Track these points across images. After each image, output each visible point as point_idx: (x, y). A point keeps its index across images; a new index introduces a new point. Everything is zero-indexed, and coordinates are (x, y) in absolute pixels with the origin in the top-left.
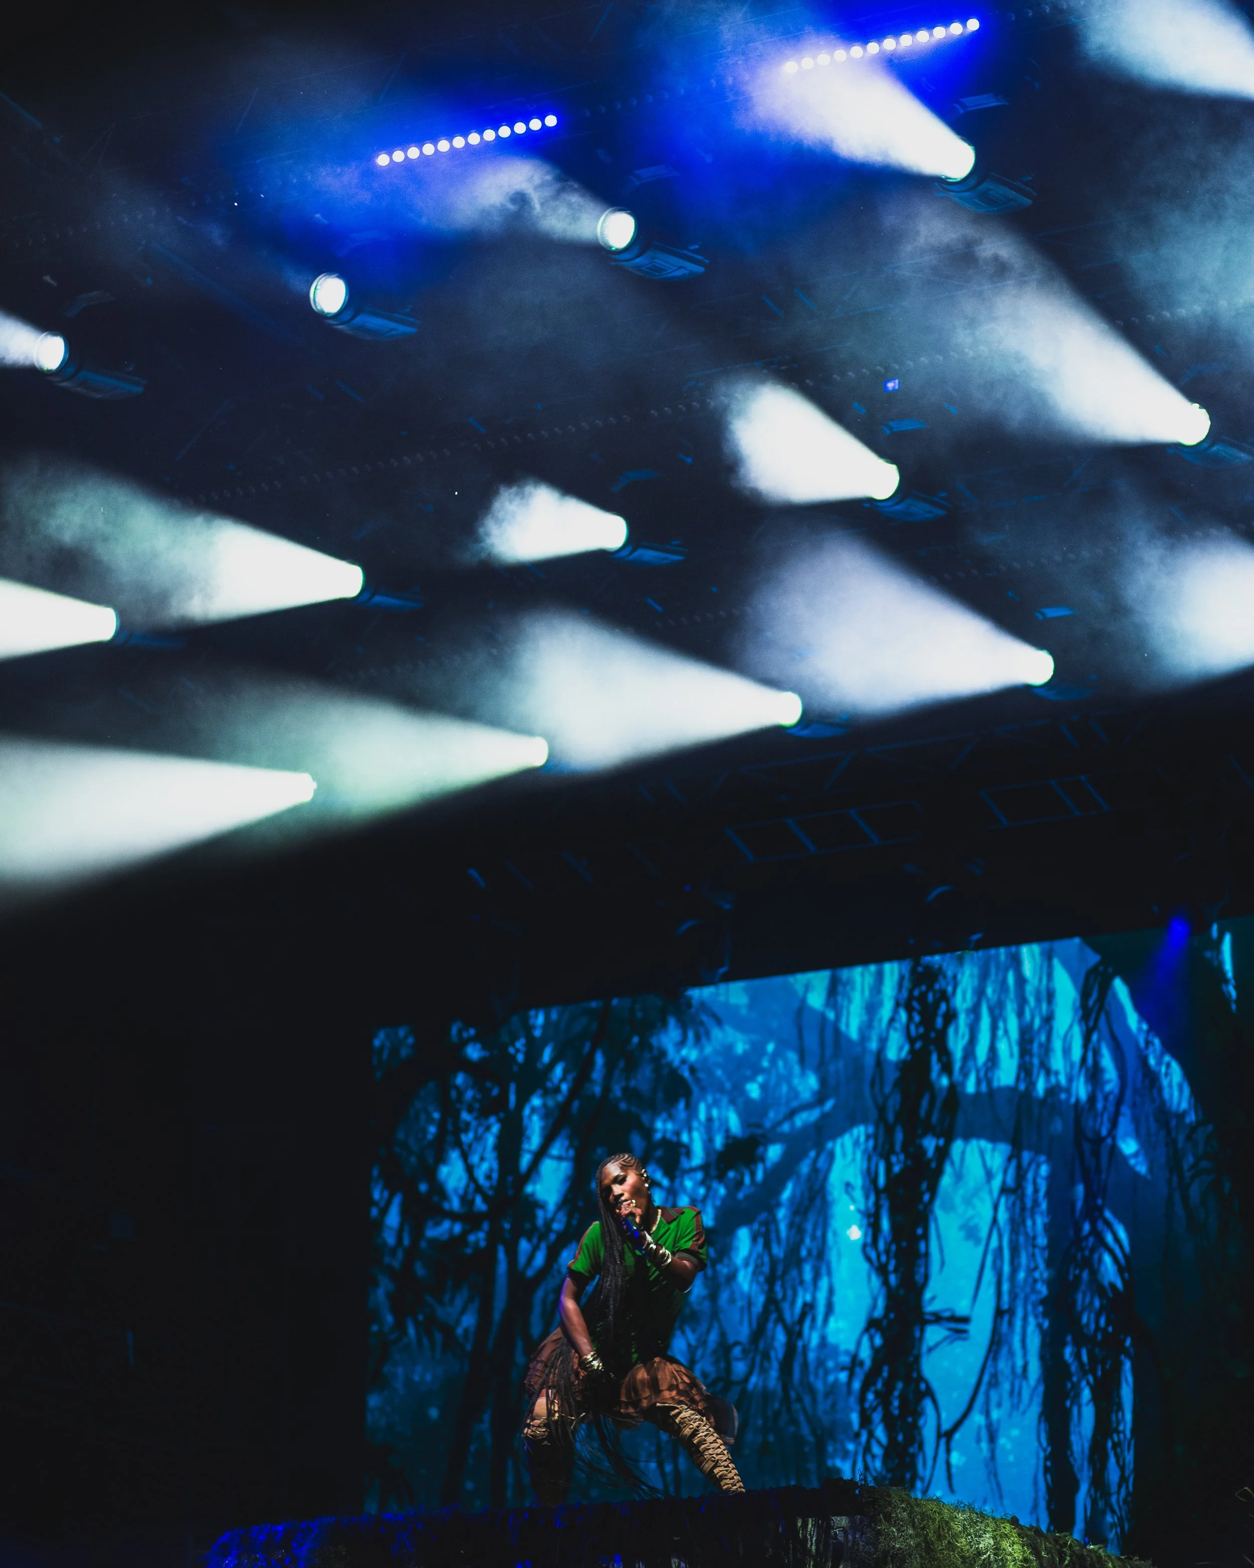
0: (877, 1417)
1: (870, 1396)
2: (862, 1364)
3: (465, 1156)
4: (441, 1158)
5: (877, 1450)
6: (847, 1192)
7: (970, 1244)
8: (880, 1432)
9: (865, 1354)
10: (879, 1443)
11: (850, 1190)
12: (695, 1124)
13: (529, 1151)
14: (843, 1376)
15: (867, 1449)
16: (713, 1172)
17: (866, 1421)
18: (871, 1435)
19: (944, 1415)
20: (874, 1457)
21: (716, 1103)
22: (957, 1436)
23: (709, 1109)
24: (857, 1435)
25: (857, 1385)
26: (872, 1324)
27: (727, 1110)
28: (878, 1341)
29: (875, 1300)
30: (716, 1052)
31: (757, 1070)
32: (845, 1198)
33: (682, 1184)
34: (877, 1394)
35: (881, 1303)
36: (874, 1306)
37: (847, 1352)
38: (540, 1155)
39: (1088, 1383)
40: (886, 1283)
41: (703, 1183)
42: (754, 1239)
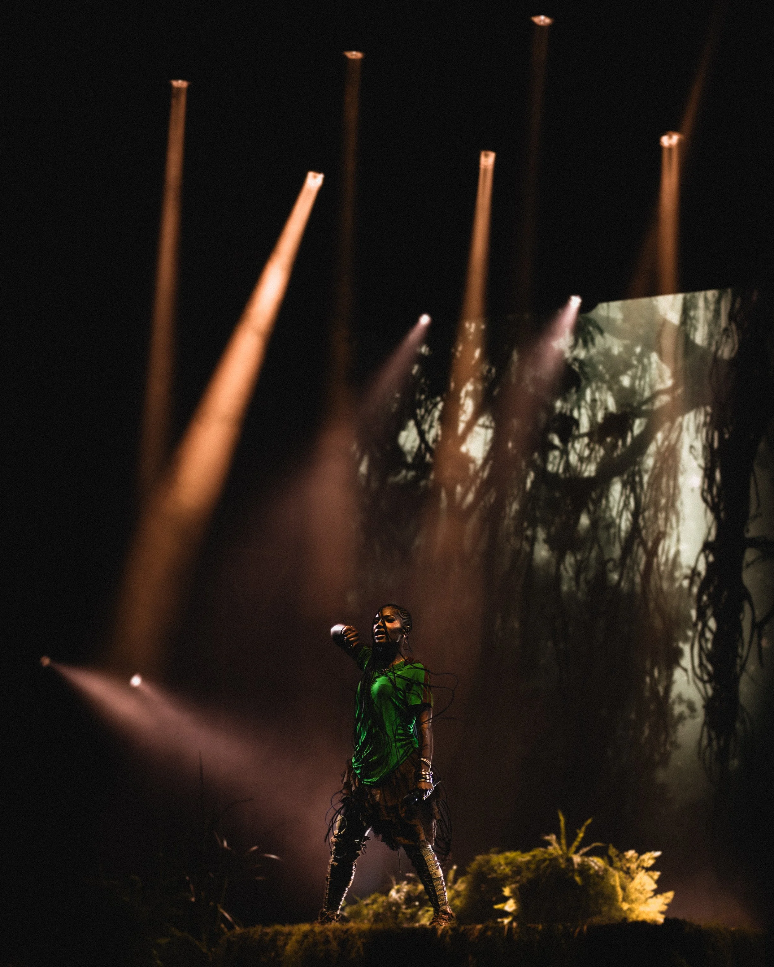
0: (709, 612)
1: (705, 598)
2: (699, 574)
3: (418, 425)
4: (402, 427)
5: (708, 635)
6: (691, 452)
8: (712, 623)
9: (702, 567)
10: (710, 630)
11: (693, 451)
12: (583, 404)
13: (463, 421)
14: (686, 583)
15: (702, 635)
16: (595, 438)
17: (702, 616)
18: (705, 625)
19: (757, 613)
20: (707, 640)
21: (598, 389)
22: (766, 627)
23: (593, 393)
24: (695, 625)
25: (695, 590)
26: (707, 547)
27: (606, 394)
28: (711, 558)
29: (710, 529)
30: (599, 353)
31: (628, 366)
32: (691, 457)
33: (573, 446)
34: (709, 596)
35: (713, 532)
36: (709, 534)
37: (688, 567)
38: (471, 423)
40: (717, 517)
41: (588, 445)
42: (624, 486)
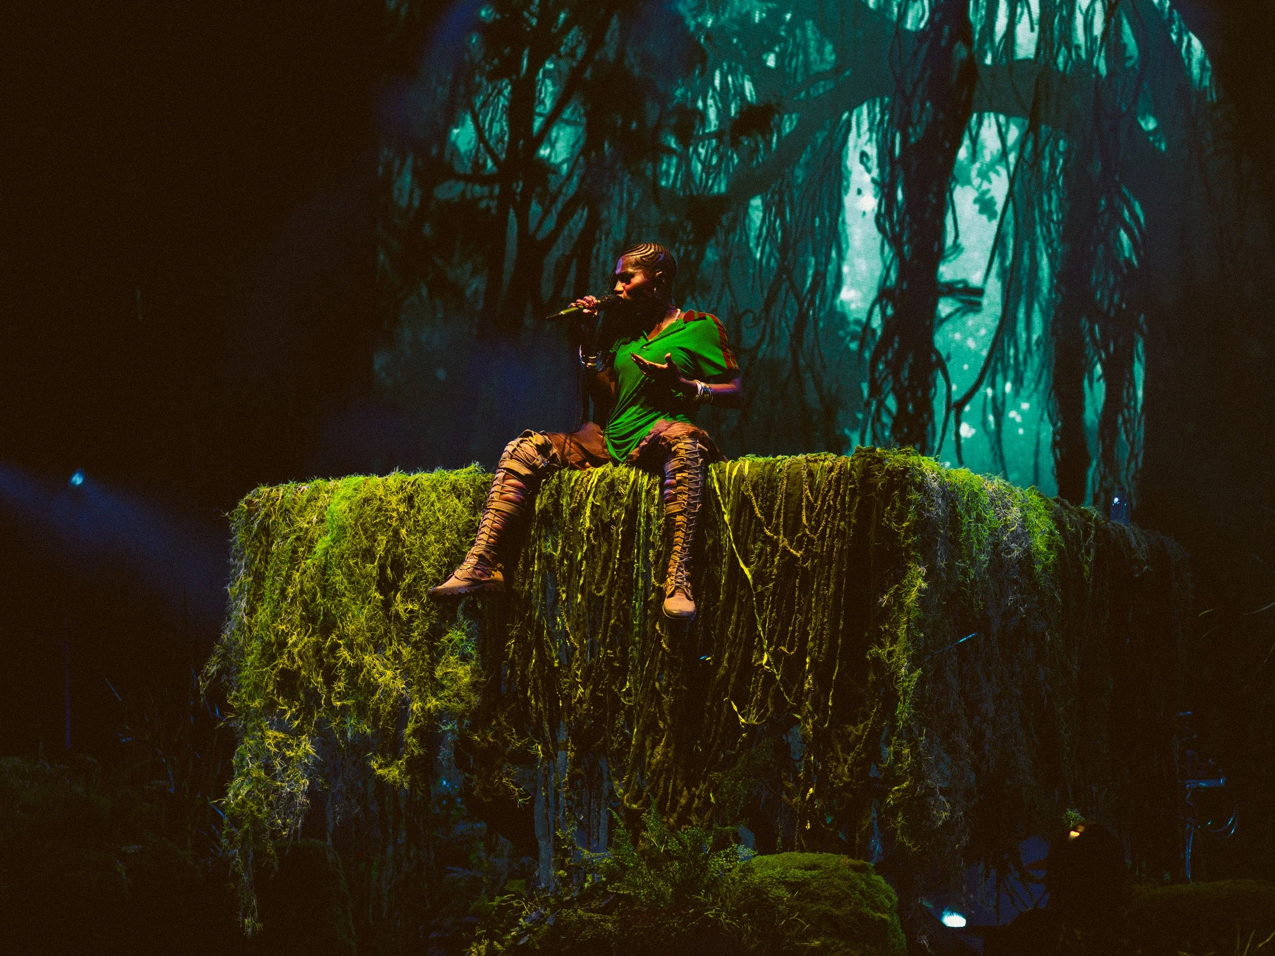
0: (888, 386)
1: (881, 367)
2: (874, 331)
3: (475, 119)
4: (453, 120)
5: (886, 419)
6: (862, 162)
7: (984, 217)
8: (891, 403)
9: (876, 322)
10: (889, 411)
11: (865, 159)
12: (710, 91)
13: (540, 115)
14: (854, 346)
15: (877, 418)
16: (727, 139)
17: (875, 390)
18: (881, 404)
19: (954, 388)
20: (883, 426)
21: (732, 71)
22: (967, 408)
23: (724, 77)
24: (868, 404)
25: (867, 355)
26: (884, 294)
27: (743, 78)
28: (890, 311)
29: (888, 270)
30: (732, 20)
31: (775, 39)
32: (861, 168)
33: (695, 150)
34: (887, 364)
35: (893, 275)
36: (887, 275)
37: (857, 322)
38: (552, 119)
39: (1100, 359)
40: (899, 254)
41: (716, 150)
42: (767, 208)
